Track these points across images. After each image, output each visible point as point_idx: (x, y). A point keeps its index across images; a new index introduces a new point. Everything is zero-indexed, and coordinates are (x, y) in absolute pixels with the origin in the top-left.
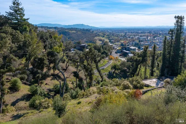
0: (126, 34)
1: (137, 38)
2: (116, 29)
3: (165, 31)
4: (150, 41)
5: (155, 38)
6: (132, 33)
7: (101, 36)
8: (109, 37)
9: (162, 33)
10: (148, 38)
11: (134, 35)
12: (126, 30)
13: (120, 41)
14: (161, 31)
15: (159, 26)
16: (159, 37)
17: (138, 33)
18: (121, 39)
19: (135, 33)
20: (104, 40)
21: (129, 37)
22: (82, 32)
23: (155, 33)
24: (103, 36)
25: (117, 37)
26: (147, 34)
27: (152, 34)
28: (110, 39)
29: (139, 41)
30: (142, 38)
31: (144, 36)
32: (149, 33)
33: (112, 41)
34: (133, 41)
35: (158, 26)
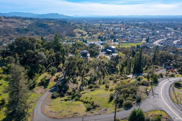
0: (101, 25)
1: (112, 30)
2: (90, 18)
3: (135, 21)
4: (123, 32)
5: (128, 30)
6: (106, 23)
7: (79, 28)
8: (87, 30)
9: (134, 23)
10: (121, 30)
11: (109, 26)
12: (101, 20)
13: (97, 33)
14: (132, 21)
15: (131, 16)
16: (131, 28)
17: (112, 23)
18: (97, 31)
19: (110, 24)
20: (83, 33)
21: (105, 29)
22: (60, 25)
23: (127, 24)
24: (81, 28)
25: (93, 29)
26: (120, 25)
27: (124, 25)
28: (88, 31)
29: (114, 33)
30: (116, 29)
31: (117, 27)
32: (122, 23)
33: (89, 33)
34: (109, 33)
35: (129, 16)
